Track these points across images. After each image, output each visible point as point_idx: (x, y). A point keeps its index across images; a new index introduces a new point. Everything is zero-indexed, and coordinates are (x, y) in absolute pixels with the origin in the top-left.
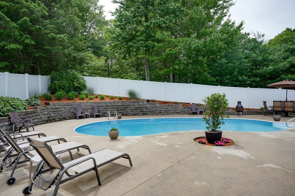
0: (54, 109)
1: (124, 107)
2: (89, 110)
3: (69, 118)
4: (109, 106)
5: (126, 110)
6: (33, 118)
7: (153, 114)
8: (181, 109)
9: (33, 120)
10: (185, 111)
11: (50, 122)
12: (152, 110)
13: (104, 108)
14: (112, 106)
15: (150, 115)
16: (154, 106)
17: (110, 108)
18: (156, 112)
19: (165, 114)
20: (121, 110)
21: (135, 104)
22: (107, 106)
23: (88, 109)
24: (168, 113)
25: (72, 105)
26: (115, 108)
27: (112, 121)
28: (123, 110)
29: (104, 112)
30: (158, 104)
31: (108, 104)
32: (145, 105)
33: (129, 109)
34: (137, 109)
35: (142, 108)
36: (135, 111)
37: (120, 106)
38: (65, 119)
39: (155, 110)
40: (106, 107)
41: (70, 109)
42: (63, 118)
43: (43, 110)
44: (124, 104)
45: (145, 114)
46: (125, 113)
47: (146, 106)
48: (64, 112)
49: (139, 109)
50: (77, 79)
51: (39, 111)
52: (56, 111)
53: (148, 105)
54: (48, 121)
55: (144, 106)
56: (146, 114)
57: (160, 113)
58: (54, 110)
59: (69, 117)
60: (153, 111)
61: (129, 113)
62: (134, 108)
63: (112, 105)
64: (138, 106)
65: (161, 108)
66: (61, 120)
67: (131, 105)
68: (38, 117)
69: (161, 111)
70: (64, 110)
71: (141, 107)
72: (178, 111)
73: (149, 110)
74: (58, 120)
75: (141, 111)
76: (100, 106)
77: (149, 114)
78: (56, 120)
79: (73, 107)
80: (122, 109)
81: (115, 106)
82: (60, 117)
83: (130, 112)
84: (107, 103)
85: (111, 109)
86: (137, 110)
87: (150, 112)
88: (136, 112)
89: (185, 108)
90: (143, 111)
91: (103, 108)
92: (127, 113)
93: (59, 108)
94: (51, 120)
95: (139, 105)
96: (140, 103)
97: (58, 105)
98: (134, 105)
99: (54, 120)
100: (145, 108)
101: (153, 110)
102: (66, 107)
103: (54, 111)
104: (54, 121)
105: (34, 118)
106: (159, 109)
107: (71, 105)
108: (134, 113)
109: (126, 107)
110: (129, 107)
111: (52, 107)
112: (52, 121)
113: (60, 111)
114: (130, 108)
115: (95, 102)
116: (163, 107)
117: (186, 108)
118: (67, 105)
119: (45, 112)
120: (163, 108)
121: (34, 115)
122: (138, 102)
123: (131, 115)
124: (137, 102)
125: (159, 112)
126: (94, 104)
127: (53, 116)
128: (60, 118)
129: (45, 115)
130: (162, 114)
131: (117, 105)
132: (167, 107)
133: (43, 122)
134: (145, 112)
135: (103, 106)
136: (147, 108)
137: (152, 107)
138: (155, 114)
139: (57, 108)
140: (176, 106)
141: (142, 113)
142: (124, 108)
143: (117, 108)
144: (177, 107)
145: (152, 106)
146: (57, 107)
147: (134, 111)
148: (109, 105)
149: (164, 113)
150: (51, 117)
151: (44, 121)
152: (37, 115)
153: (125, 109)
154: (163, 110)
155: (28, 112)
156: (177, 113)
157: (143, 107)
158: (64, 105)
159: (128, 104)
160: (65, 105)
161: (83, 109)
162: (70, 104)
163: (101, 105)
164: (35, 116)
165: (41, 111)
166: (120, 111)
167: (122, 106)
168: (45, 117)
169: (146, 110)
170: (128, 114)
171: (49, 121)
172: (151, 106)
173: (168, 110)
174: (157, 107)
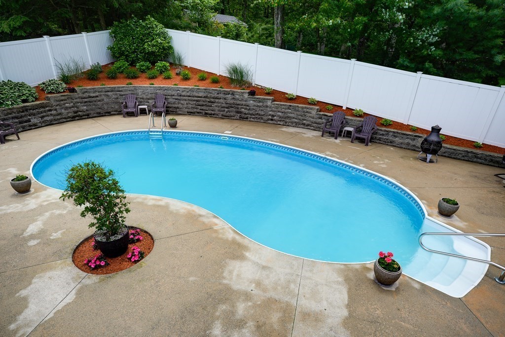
0: (84, 98)
1: (208, 100)
2: (150, 101)
3: (117, 113)
4: (185, 96)
5: (211, 106)
6: (42, 115)
7: (259, 120)
8: (313, 118)
9: (42, 117)
10: (320, 124)
11: (78, 120)
12: (257, 112)
13: (176, 99)
14: (189, 96)
15: (253, 121)
16: (261, 104)
17: (185, 100)
18: (265, 118)
19: (281, 123)
20: (203, 105)
21: (227, 96)
22: (181, 96)
23: (149, 99)
24: (286, 122)
25: (122, 91)
26: (194, 101)
27: (151, 132)
28: (206, 105)
29: (176, 106)
30: (271, 101)
31: (183, 92)
32: (246, 101)
33: (216, 104)
34: (230, 106)
35: (239, 106)
36: (226, 110)
37: (201, 97)
38: (109, 114)
39: (263, 113)
40: (179, 98)
41: (117, 98)
42: (106, 113)
43: (62, 100)
44: (209, 96)
45: (243, 118)
46: (209, 112)
47: (248, 103)
48: (107, 103)
49: (233, 108)
50: (152, 36)
51: (54, 104)
52: (90, 102)
53: (251, 102)
54: (74, 117)
55: (244, 103)
56: (245, 118)
57: (272, 120)
58: (86, 100)
59: (116, 111)
60: (259, 115)
61: (216, 112)
62: (226, 104)
63: (188, 94)
64: (232, 101)
65: (274, 111)
66: (100, 115)
67: (220, 99)
68: (53, 112)
69: (273, 116)
70: (106, 100)
71: (238, 103)
72: (308, 121)
73: (251, 112)
74: (95, 115)
75: (238, 112)
76: (169, 96)
77: (252, 119)
78: (91, 116)
79: (123, 95)
80: (204, 103)
81: (193, 97)
82: (99, 111)
83: (219, 111)
84: (181, 90)
85: (187, 102)
86: (231, 109)
87: (254, 115)
88: (228, 113)
89: (321, 118)
90: (241, 112)
91: (173, 99)
92: (213, 112)
93: (97, 96)
94: (82, 116)
95: (234, 98)
96: (237, 96)
97: (95, 92)
98: (225, 99)
99: (88, 115)
100: (244, 107)
101: (260, 112)
102: (109, 93)
103: (86, 102)
104: (88, 118)
105: (44, 114)
106: (271, 112)
107: (120, 91)
108: (224, 113)
109: (212, 100)
110: (217, 100)
111: (81, 95)
112: (84, 117)
113: (99, 101)
114: (218, 103)
115: (160, 87)
116: (280, 109)
117: (323, 117)
118: (112, 91)
119: (67, 105)
120: (279, 112)
121: (42, 110)
122: (233, 94)
123: (220, 116)
124: (231, 93)
125: (270, 117)
126: (159, 90)
127: (85, 110)
128: (100, 113)
129: (66, 108)
130: (275, 122)
131: (197, 95)
132: (287, 110)
133: (65, 120)
134: (245, 114)
135: (173, 96)
136: (248, 108)
137: (258, 106)
138: (262, 121)
139: (93, 97)
140: (305, 110)
141: (239, 115)
142: (209, 102)
143: (197, 101)
144: (307, 112)
145: (259, 104)
146: (92, 95)
147: (224, 111)
148: (183, 94)
149: (279, 121)
150: (80, 112)
151: (65, 118)
152: (50, 110)
153: (210, 104)
154: (278, 116)
155: (28, 106)
156: (304, 124)
157: (242, 105)
158: (106, 92)
159: (216, 95)
160: (108, 91)
161: (141, 98)
162: (116, 89)
163: (170, 92)
164: (46, 112)
165: (58, 103)
166: (202, 108)
167: (204, 97)
168: (66, 111)
169: (247, 112)
170: (214, 115)
171: (77, 118)
172: (255, 104)
173: (288, 117)
174: (267, 107)
